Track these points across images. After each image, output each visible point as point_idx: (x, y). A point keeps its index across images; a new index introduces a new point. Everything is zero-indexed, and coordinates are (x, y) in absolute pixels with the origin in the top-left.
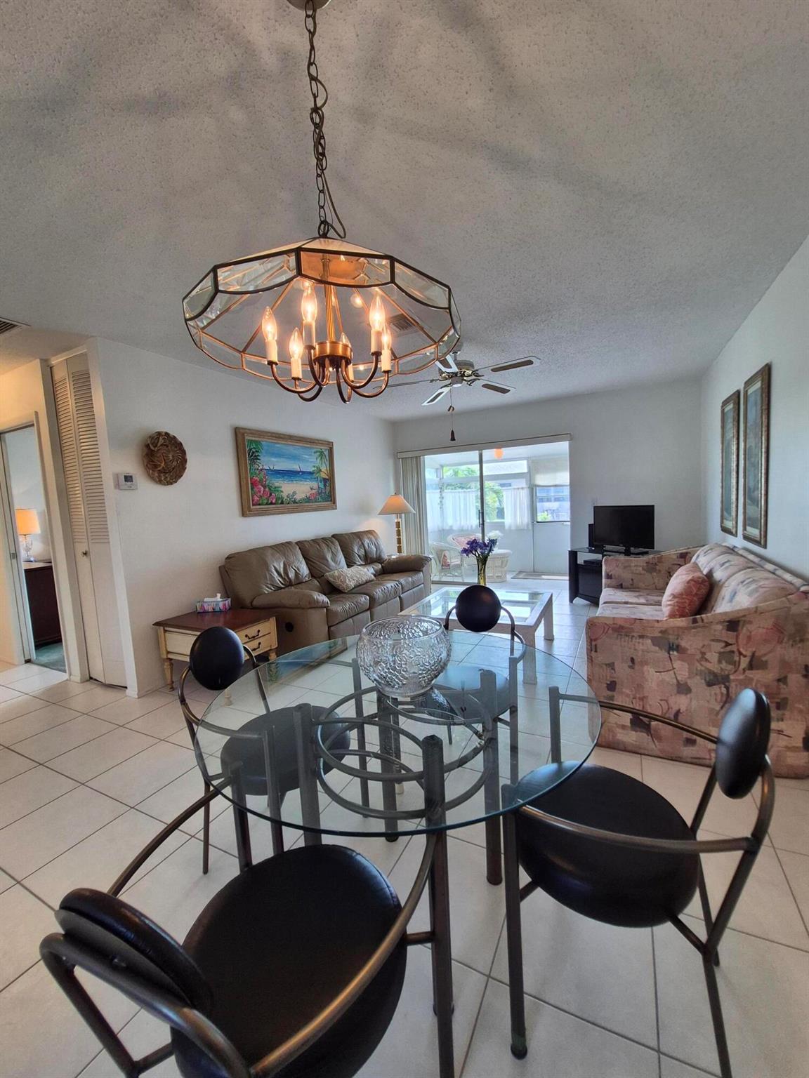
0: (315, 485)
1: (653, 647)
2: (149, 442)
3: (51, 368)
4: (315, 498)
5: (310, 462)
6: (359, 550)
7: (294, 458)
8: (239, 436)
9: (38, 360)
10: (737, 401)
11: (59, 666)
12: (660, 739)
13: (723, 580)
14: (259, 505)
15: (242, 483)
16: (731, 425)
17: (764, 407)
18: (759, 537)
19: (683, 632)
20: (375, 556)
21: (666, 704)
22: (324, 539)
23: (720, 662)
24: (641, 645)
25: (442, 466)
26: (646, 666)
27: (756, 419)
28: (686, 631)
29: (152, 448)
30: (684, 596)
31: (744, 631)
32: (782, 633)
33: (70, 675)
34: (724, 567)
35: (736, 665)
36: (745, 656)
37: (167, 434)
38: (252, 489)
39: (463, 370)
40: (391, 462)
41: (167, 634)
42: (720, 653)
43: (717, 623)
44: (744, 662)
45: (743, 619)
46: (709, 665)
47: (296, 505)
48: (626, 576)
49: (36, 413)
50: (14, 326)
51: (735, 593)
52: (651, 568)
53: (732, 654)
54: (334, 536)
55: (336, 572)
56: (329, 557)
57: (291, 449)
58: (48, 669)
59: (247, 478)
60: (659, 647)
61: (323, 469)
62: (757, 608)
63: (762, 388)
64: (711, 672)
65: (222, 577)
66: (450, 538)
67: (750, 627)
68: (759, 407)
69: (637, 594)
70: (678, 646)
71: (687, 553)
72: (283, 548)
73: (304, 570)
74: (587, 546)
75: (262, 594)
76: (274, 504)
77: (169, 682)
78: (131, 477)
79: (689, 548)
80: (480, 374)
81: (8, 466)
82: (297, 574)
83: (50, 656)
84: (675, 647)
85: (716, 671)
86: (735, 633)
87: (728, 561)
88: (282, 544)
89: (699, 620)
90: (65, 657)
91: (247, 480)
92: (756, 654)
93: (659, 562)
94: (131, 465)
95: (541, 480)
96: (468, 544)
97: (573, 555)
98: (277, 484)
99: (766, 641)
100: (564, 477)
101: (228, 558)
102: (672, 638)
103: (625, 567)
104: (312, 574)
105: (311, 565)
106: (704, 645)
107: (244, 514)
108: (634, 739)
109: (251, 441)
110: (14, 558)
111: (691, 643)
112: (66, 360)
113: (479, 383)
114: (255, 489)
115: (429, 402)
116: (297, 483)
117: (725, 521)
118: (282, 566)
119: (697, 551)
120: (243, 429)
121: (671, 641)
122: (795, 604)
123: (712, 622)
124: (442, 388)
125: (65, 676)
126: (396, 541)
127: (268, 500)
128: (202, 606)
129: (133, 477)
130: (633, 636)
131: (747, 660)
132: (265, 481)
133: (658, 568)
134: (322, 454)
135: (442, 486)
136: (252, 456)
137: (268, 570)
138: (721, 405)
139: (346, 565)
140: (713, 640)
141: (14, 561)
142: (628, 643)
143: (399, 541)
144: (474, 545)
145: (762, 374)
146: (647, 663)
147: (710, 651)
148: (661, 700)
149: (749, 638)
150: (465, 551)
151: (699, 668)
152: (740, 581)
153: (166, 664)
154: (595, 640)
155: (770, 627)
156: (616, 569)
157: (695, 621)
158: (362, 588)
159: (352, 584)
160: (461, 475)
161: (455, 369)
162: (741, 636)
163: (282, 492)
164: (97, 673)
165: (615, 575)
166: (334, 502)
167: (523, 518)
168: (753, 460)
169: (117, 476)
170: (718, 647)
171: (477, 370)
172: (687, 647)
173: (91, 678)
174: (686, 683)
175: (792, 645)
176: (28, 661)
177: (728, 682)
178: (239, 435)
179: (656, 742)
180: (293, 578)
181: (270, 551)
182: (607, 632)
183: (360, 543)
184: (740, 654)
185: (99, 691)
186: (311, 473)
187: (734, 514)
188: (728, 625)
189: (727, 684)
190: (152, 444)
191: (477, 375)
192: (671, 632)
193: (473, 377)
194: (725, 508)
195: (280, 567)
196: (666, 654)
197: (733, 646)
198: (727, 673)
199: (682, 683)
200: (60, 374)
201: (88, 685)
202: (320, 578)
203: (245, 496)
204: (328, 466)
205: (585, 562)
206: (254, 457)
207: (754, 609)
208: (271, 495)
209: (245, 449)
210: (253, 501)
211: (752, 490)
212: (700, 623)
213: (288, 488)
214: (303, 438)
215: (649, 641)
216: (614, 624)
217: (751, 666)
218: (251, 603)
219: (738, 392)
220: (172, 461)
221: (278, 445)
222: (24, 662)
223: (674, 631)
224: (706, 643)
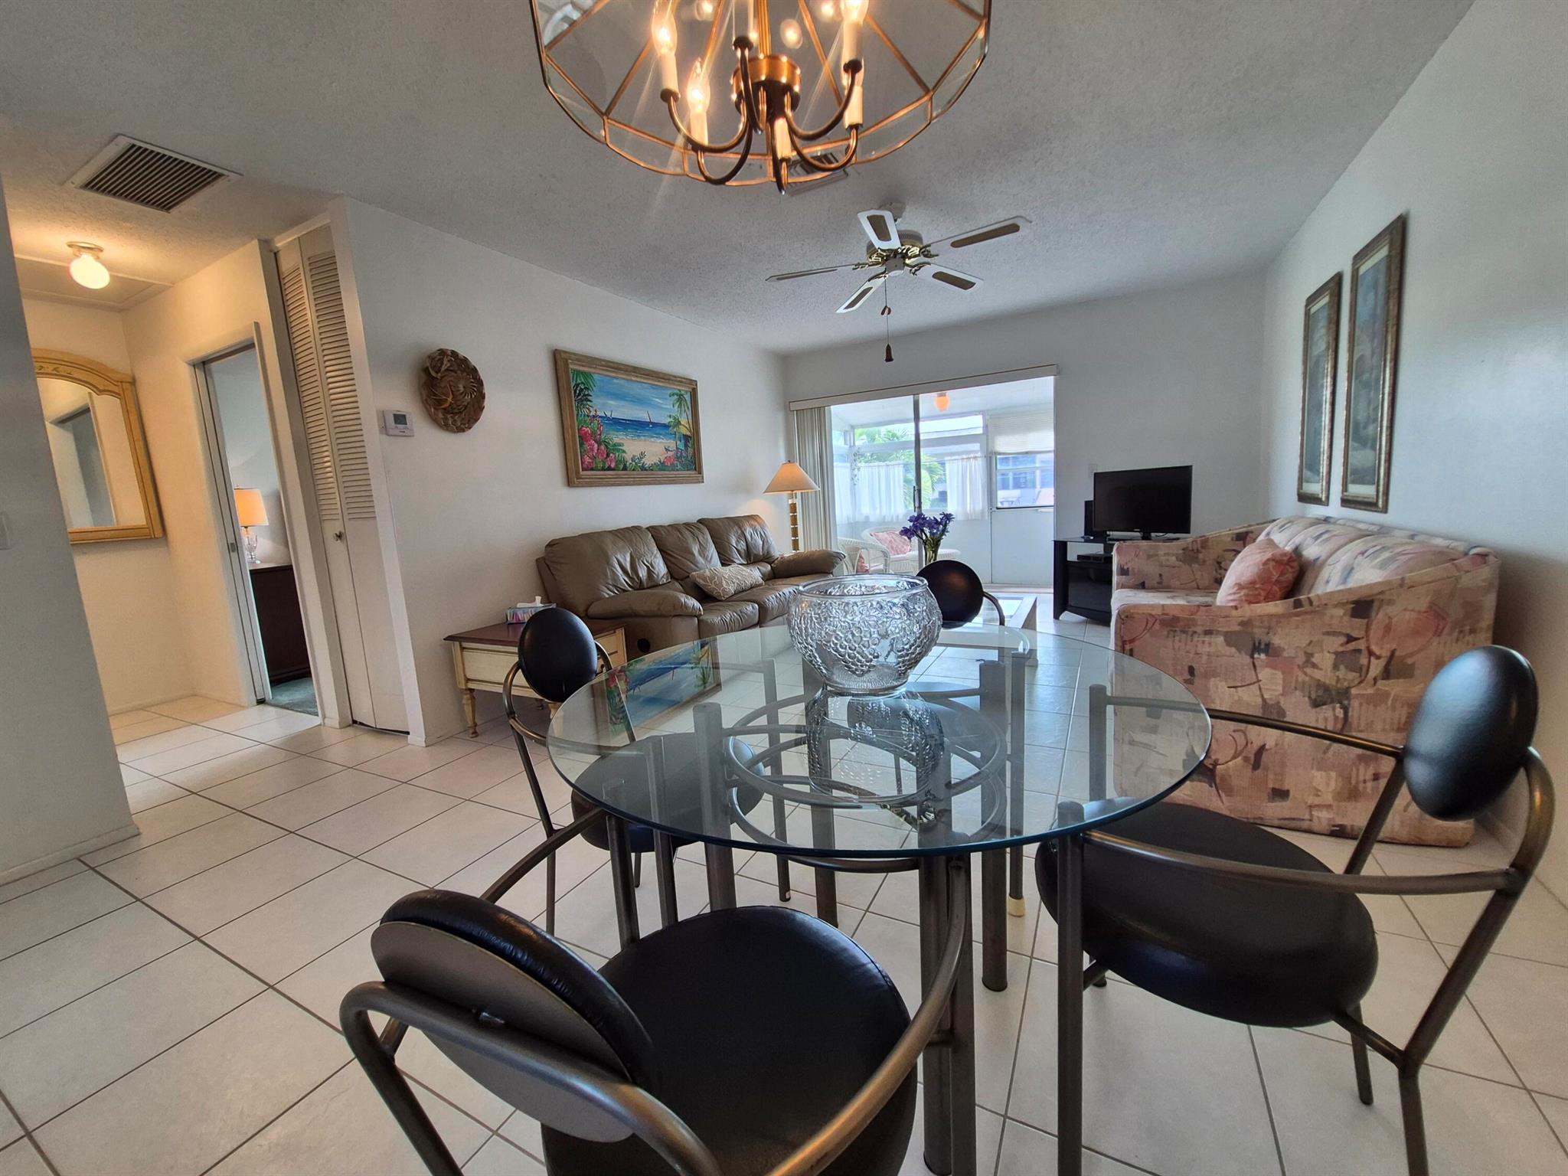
0: (672, 444)
1: (1227, 648)
2: (428, 364)
3: (275, 254)
4: (672, 464)
5: (664, 409)
6: (738, 542)
7: (639, 401)
8: (560, 364)
9: (255, 242)
10: (1336, 291)
11: (307, 707)
12: (1230, 792)
13: (1323, 557)
14: (592, 469)
15: (566, 436)
16: (1323, 331)
17: (1392, 287)
18: (1375, 497)
19: (1278, 622)
20: (761, 554)
21: (1243, 737)
22: (687, 525)
23: (1336, 667)
24: (1206, 645)
25: (853, 427)
26: (1213, 679)
27: (1375, 309)
28: (1282, 620)
29: (433, 374)
30: (1257, 586)
31: (1379, 618)
32: (1444, 619)
33: (324, 717)
34: (1321, 539)
35: (1362, 671)
36: (1378, 657)
37: (454, 354)
38: (581, 445)
39: (907, 247)
40: (780, 417)
41: (465, 653)
42: (1336, 653)
43: (1335, 606)
44: (1376, 667)
45: (1381, 597)
46: (1318, 674)
47: (646, 472)
48: (1151, 570)
49: (257, 325)
50: (220, 175)
51: (1352, 569)
52: (1190, 556)
53: (1357, 655)
54: (700, 521)
55: (707, 571)
56: (695, 549)
57: (637, 388)
58: (291, 712)
59: (573, 428)
60: (1237, 649)
61: (684, 421)
62: (1403, 579)
63: (1389, 257)
64: (1319, 685)
65: (540, 575)
66: (866, 533)
67: (1390, 610)
68: (1381, 290)
69: (1170, 595)
70: (1268, 645)
71: (1247, 533)
72: (628, 535)
73: (661, 568)
74: (1083, 534)
75: (600, 598)
76: (613, 470)
77: (470, 723)
78: (404, 416)
79: (1250, 526)
80: (932, 253)
81: (219, 416)
82: (650, 572)
83: (294, 694)
84: (1262, 646)
85: (1327, 682)
86: (1366, 620)
87: (1327, 532)
88: (628, 528)
89: (1306, 603)
90: (317, 696)
91: (573, 436)
92: (1397, 654)
93: (1202, 547)
94: (402, 398)
95: (1005, 444)
96: (910, 521)
97: (1061, 547)
98: (616, 440)
99: (1416, 633)
100: (1044, 440)
101: (552, 545)
102: (1258, 633)
103: (1149, 557)
104: (671, 574)
105: (670, 561)
106: (1311, 642)
107: (570, 483)
108: (1188, 793)
109: (578, 373)
110: (233, 551)
111: (1290, 639)
112: (299, 238)
113: (928, 271)
114: (586, 446)
115: (847, 308)
116: (645, 440)
117: (1304, 484)
118: (628, 559)
119: (1266, 527)
120: (565, 352)
121: (1257, 637)
122: (1468, 572)
123: (1326, 605)
124: (869, 280)
125: (318, 720)
126: (790, 533)
127: (604, 463)
128: (515, 615)
129: (407, 417)
130: (1195, 632)
131: (1382, 663)
132: (600, 435)
133: (1201, 556)
134: (680, 398)
135: (855, 455)
136: (579, 394)
137: (608, 563)
138: (1304, 304)
139: (719, 563)
140: (1328, 633)
141: (234, 555)
142: (1186, 644)
143: (795, 533)
144: (921, 521)
145: (1391, 233)
146: (1215, 675)
147: (1322, 651)
148: (1234, 731)
149: (1388, 628)
150: (906, 532)
151: (1301, 677)
152: (1359, 551)
153: (465, 697)
154: (1132, 641)
155: (1423, 610)
156: (1136, 560)
157: (1298, 604)
158: (745, 594)
159: (731, 589)
160: (879, 440)
161: (894, 243)
162: (1373, 627)
163: (624, 452)
164: (364, 714)
165: (1133, 569)
166: (700, 472)
167: (976, 503)
168: (1365, 377)
169: (382, 415)
170: (1336, 643)
171: (929, 246)
172: (1282, 646)
173: (355, 722)
174: (1278, 703)
175: (1457, 640)
176: (261, 702)
177: (1348, 699)
178: (559, 360)
179: (1223, 795)
180: (645, 578)
181: (610, 537)
182: (1151, 628)
183: (739, 532)
184: (1371, 653)
185: (368, 741)
186: (666, 426)
187: (1324, 469)
188: (1353, 608)
189: (1346, 702)
190: (433, 368)
191: (928, 255)
192: (1257, 623)
193: (922, 259)
194: (1309, 462)
195: (625, 560)
196: (1248, 657)
197: (1361, 641)
198: (1346, 684)
199: (1270, 702)
200: (287, 263)
201: (350, 731)
202: (682, 580)
203: (570, 455)
204: (690, 417)
205: (1079, 557)
206: (582, 396)
207: (1400, 582)
208: (608, 455)
209: (569, 384)
210: (582, 463)
211: (1362, 426)
212: (1306, 607)
213: (632, 447)
214: (653, 372)
215: (1221, 639)
216: (1163, 614)
217: (1387, 674)
218: (586, 610)
219: (1338, 278)
220: (464, 393)
221: (615, 381)
222: (255, 703)
223: (1262, 622)
224: (1315, 639)
